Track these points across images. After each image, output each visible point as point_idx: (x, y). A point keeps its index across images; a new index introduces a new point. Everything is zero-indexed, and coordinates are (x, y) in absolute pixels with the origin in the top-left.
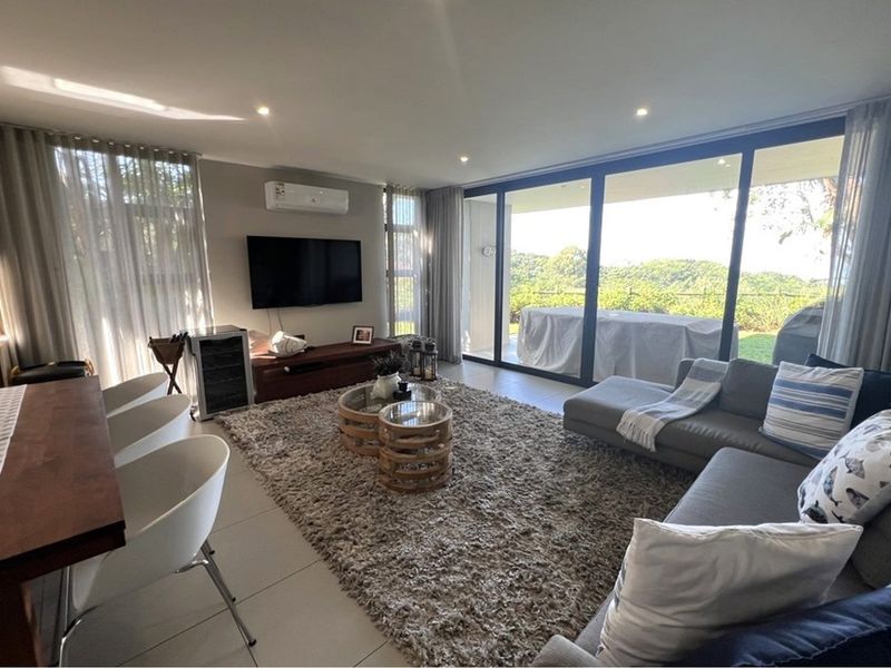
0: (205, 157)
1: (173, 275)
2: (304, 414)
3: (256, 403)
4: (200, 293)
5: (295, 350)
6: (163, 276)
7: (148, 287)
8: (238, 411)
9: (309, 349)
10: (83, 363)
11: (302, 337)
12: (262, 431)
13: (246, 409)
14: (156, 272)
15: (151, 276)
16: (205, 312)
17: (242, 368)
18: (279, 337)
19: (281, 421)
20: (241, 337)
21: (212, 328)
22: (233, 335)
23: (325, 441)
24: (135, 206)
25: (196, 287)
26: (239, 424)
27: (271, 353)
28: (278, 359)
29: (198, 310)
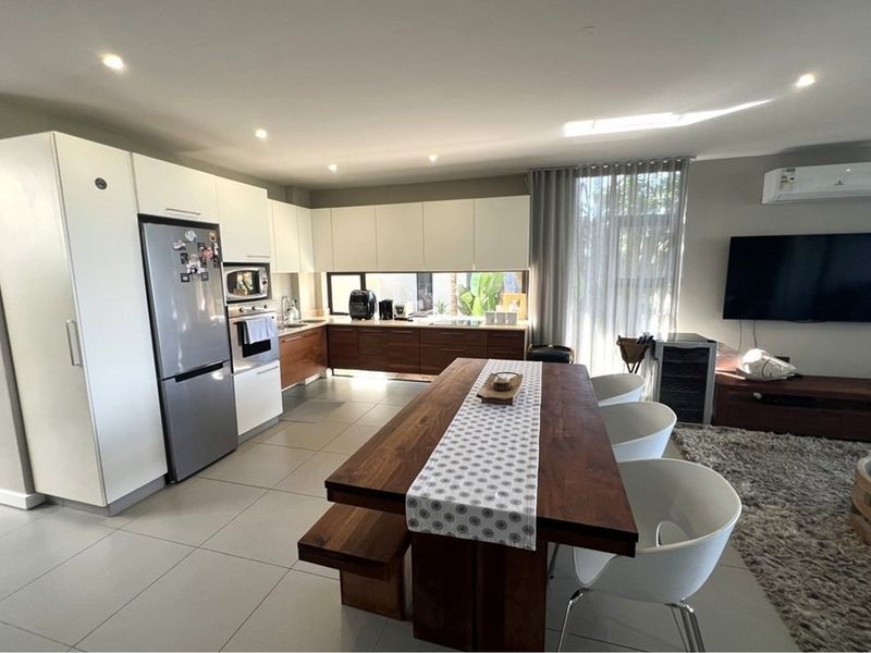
0: (699, 158)
1: (646, 280)
2: (781, 459)
3: (713, 423)
4: (668, 298)
5: (776, 376)
6: (638, 280)
7: (624, 290)
8: (691, 427)
9: (798, 377)
10: (569, 349)
11: (786, 360)
12: (720, 461)
13: (701, 428)
14: (633, 277)
15: (628, 280)
16: (671, 316)
17: (703, 382)
18: (754, 355)
19: (745, 456)
20: (708, 349)
21: (675, 334)
22: (700, 345)
23: (819, 511)
24: (626, 217)
25: (665, 293)
26: (691, 442)
27: (739, 372)
28: (747, 381)
29: (664, 313)
